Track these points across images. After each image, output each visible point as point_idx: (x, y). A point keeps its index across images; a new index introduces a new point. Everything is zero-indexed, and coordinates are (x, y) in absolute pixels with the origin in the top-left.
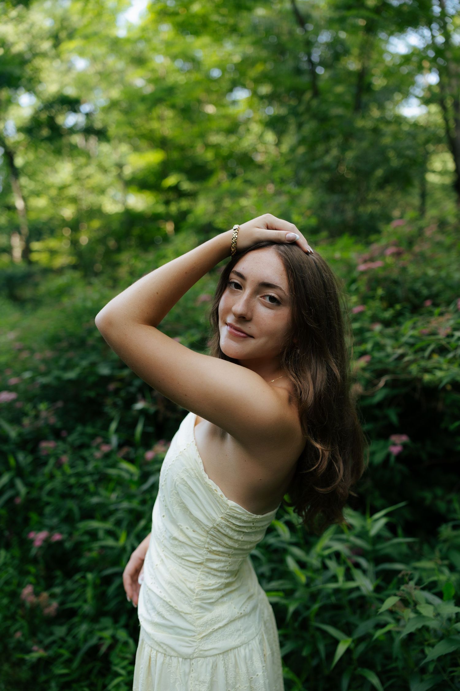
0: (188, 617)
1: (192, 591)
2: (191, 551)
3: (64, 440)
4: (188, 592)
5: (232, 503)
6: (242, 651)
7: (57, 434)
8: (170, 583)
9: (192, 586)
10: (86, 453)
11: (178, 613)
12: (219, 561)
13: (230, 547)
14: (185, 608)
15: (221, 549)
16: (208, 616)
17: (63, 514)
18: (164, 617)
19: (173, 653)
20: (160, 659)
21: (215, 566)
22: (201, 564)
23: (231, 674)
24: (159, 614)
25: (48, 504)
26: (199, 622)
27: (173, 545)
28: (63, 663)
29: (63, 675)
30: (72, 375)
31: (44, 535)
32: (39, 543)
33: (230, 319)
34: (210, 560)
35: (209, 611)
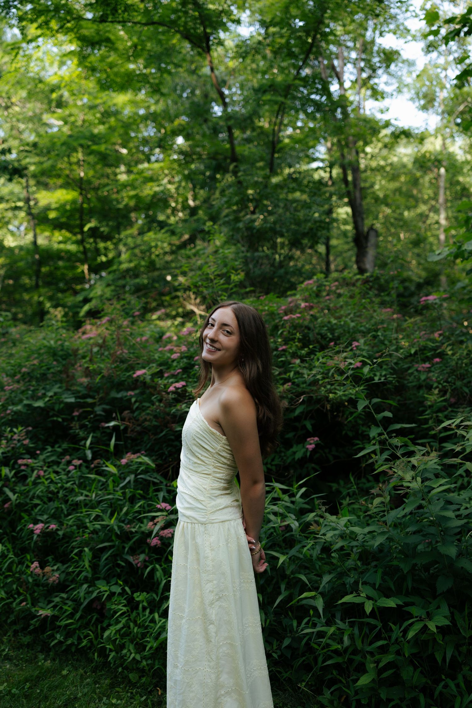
0: (203, 503)
1: (206, 489)
2: (204, 468)
3: (38, 458)
4: (203, 490)
5: (225, 437)
6: (232, 523)
7: (32, 455)
8: (194, 487)
9: (205, 487)
11: (198, 501)
12: (220, 473)
13: (225, 464)
14: (201, 498)
15: (220, 465)
16: (213, 503)
18: (190, 504)
19: (196, 522)
20: (189, 525)
21: (218, 475)
24: (188, 503)
26: (208, 505)
27: (194, 467)
28: (67, 616)
29: (67, 625)
30: (40, 404)
31: (40, 526)
32: (38, 532)
33: (208, 341)
34: (215, 472)
35: (214, 500)
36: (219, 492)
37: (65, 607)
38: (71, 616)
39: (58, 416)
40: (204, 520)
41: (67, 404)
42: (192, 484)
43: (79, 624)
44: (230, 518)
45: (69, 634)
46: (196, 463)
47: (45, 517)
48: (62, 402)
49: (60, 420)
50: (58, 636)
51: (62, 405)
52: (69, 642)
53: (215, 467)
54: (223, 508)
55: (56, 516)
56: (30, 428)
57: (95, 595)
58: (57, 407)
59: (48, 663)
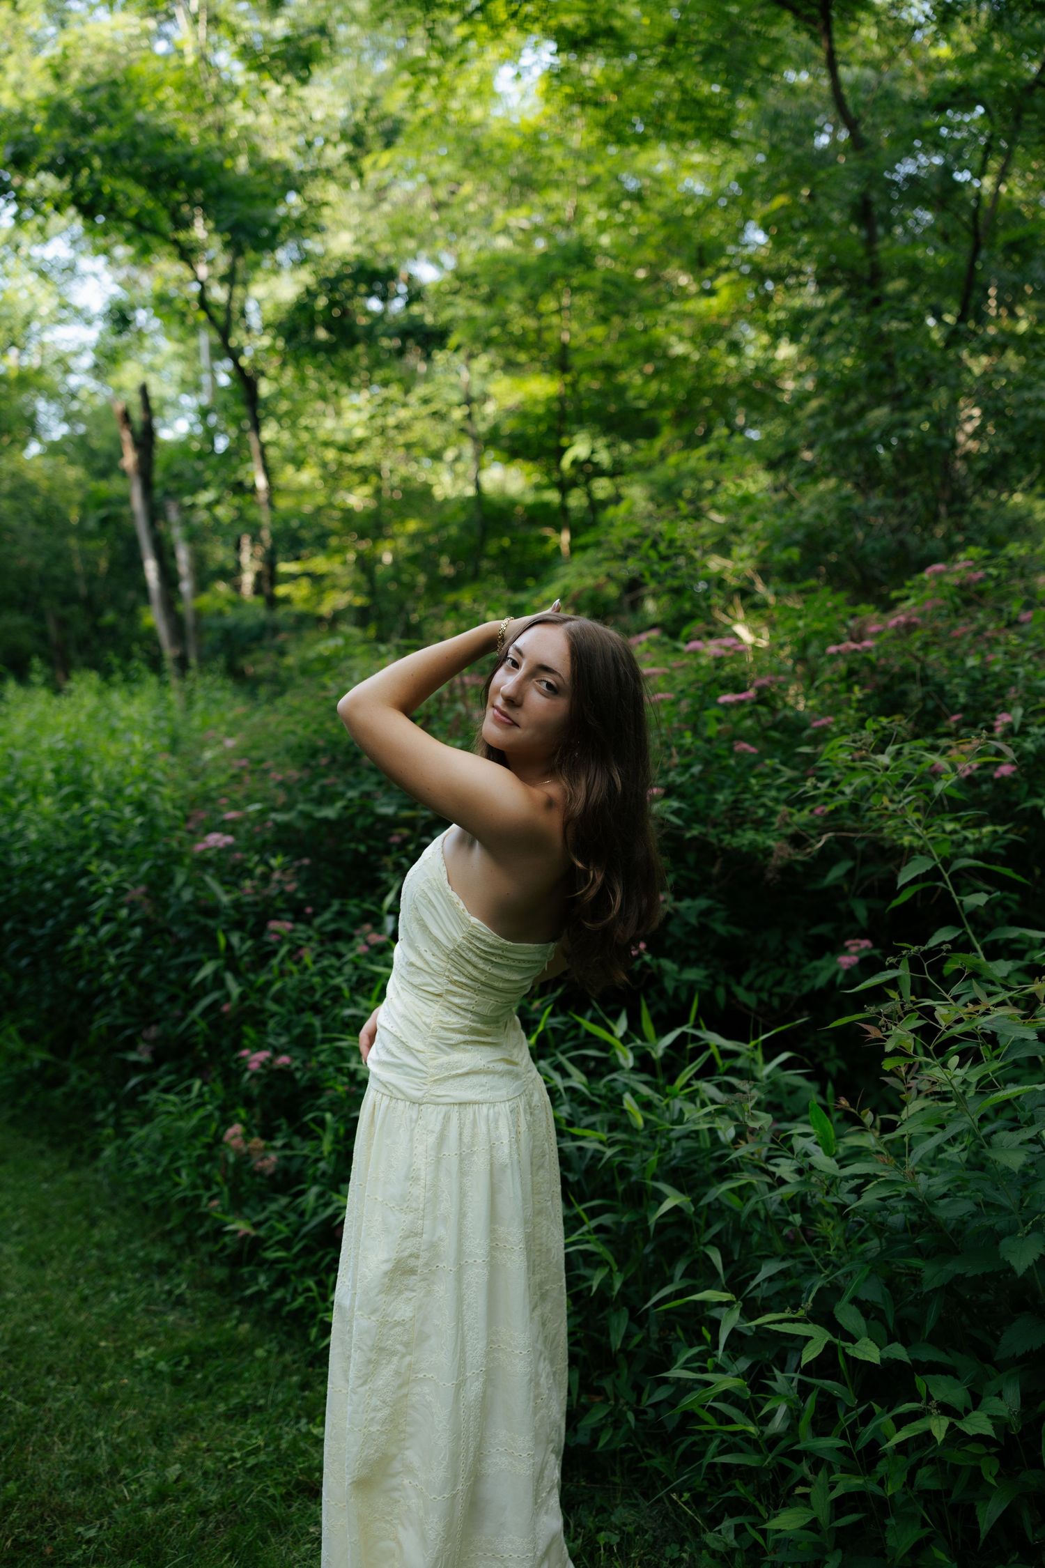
0: (420, 1056)
1: (427, 1025)
2: (428, 979)
3: (308, 922)
4: (423, 1027)
5: (475, 920)
6: (484, 1109)
7: (298, 915)
8: (403, 1016)
9: (428, 1021)
10: (341, 947)
11: (409, 1050)
12: (462, 996)
13: (475, 980)
14: (417, 1044)
15: (464, 980)
16: (444, 1059)
17: (297, 1031)
18: (394, 1055)
19: (399, 1096)
20: (386, 1101)
21: (457, 1000)
22: (439, 995)
23: (467, 1132)
24: (389, 1052)
25: (273, 1015)
26: (431, 1063)
27: (409, 973)
28: (278, 1243)
29: (278, 1261)
30: (329, 812)
31: (263, 1055)
32: (254, 1066)
33: (499, 702)
34: (449, 992)
35: (447, 1054)
36: (461, 1037)
37: (281, 1226)
38: (286, 1244)
39: (359, 841)
40: (419, 1094)
41: (383, 818)
42: (401, 1009)
43: (300, 1263)
44: (479, 1097)
45: (282, 1280)
46: (412, 964)
47: (284, 1040)
48: (372, 813)
49: (362, 848)
50: (262, 1279)
51: (370, 820)
52: (278, 1294)
53: (454, 983)
54: (467, 1074)
55: (305, 1041)
56: (306, 861)
57: (330, 1211)
58: (360, 822)
59: (245, 1327)
